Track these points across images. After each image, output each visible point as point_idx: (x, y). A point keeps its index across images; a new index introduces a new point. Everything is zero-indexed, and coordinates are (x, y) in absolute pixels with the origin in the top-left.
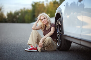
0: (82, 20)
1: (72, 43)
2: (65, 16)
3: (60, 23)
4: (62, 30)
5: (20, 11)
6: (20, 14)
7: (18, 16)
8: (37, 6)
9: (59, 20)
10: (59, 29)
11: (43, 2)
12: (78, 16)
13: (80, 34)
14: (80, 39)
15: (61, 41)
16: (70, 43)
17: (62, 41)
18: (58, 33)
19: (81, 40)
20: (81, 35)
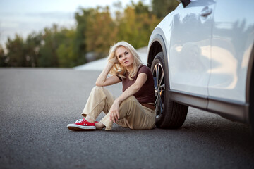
0: (209, 57)
1: (190, 108)
2: (172, 48)
3: (160, 64)
4: (165, 81)
5: (44, 33)
6: (43, 43)
7: (37, 50)
8: (91, 20)
9: (159, 58)
10: (160, 78)
11: (108, 8)
12: (202, 48)
13: (206, 87)
14: (206, 97)
15: (163, 105)
16: (185, 108)
17: (165, 106)
18: (156, 88)
19: (208, 99)
20: (208, 89)
